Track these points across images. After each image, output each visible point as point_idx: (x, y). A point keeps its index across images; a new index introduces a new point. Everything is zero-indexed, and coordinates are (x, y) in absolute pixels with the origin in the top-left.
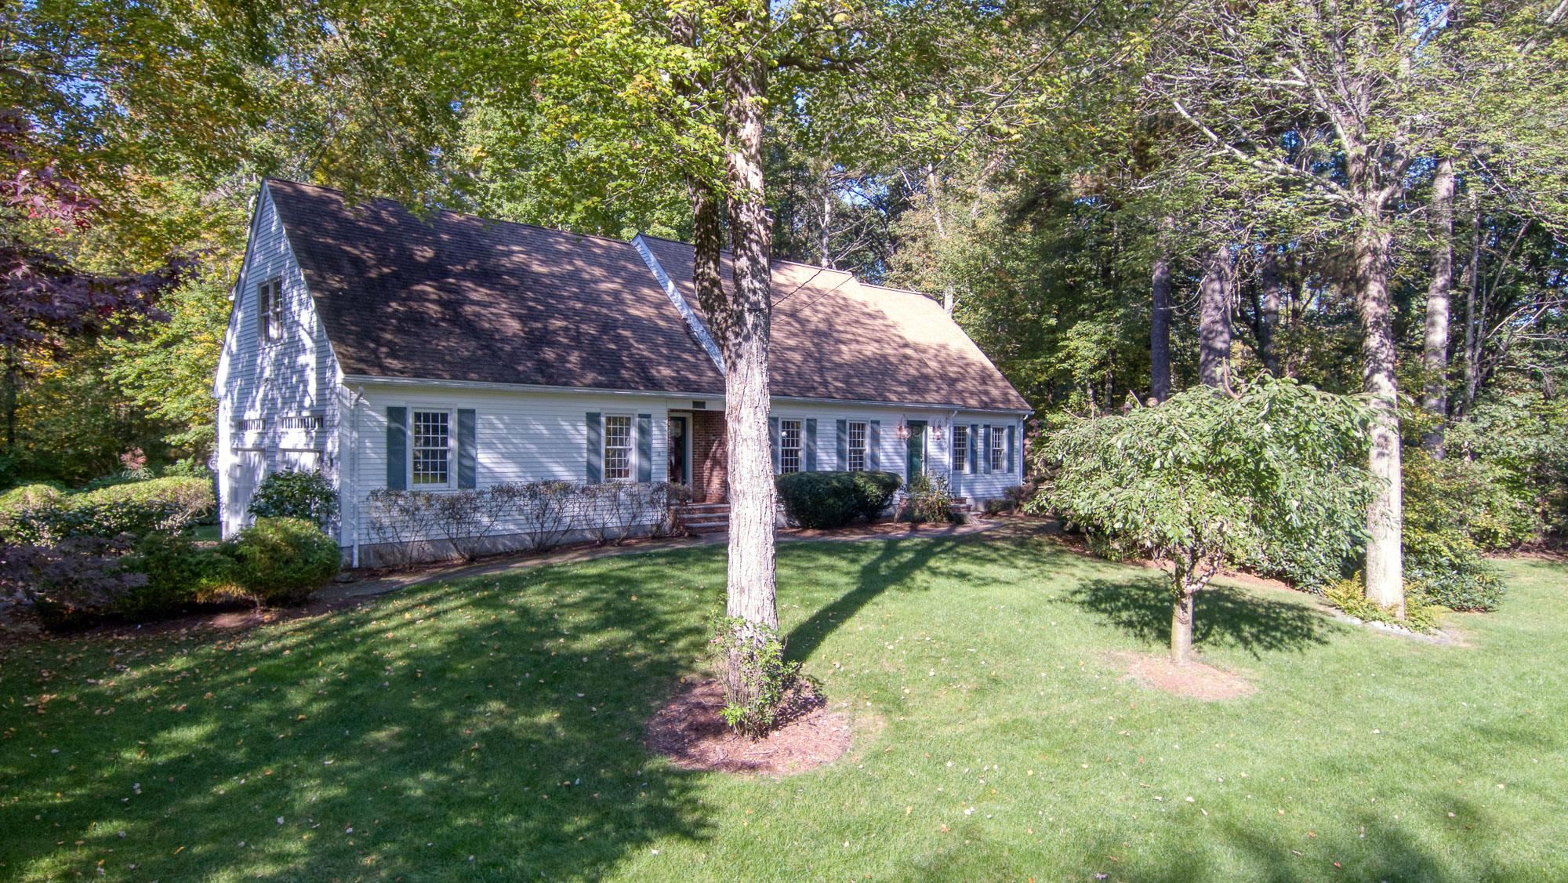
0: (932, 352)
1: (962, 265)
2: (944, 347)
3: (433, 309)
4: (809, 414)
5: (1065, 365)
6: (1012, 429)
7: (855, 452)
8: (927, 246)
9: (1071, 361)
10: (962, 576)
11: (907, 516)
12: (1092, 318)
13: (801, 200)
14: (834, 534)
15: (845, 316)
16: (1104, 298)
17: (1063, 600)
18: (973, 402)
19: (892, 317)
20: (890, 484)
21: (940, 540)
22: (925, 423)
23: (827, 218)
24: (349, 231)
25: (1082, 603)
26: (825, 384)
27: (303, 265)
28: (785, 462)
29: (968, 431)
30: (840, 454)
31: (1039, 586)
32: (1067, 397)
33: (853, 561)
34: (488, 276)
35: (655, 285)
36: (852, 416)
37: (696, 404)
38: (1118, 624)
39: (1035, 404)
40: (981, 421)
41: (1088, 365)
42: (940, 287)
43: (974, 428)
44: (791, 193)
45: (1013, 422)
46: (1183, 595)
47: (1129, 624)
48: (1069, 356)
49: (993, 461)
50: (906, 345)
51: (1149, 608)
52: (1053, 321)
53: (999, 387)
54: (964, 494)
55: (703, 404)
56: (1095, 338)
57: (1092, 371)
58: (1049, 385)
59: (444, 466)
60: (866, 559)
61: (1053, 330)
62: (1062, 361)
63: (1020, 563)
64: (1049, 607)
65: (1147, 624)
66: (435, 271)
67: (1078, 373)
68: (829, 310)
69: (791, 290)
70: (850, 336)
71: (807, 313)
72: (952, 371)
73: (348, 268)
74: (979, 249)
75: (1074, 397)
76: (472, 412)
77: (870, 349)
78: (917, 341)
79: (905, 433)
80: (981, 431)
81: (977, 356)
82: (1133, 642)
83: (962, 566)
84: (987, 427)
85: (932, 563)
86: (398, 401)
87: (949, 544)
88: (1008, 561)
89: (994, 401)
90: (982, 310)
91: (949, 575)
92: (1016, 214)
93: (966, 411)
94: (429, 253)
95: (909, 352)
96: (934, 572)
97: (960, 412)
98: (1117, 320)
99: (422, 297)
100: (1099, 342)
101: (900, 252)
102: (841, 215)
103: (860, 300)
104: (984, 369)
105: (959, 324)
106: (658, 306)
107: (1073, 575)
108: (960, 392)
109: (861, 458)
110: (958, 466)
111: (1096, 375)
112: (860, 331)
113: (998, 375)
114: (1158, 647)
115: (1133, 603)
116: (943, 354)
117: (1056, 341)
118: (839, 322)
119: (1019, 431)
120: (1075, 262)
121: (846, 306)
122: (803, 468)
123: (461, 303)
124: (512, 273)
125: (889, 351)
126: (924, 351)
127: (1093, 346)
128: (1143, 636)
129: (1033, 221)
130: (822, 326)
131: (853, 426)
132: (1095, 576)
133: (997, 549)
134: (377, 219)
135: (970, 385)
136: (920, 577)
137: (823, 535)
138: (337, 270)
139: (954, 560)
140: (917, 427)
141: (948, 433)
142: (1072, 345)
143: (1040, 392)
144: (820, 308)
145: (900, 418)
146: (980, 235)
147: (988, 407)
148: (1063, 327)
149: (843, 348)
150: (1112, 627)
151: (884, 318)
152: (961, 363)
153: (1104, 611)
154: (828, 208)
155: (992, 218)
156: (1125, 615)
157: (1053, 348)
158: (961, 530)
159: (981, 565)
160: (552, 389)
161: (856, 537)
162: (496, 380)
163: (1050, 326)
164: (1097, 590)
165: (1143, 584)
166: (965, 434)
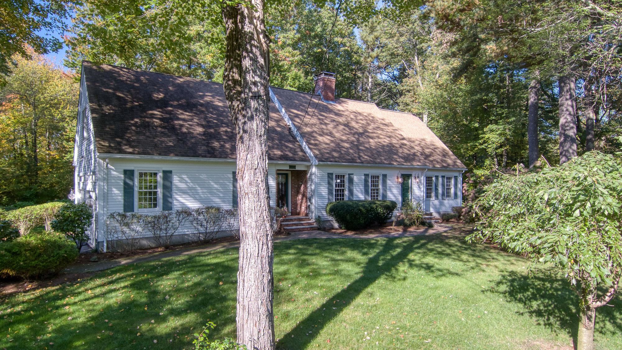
0: (417, 142)
1: (431, 100)
2: (424, 140)
3: (157, 122)
4: (350, 171)
5: (483, 146)
6: (456, 178)
7: (374, 190)
8: (414, 94)
9: (486, 145)
10: (429, 268)
11: (400, 223)
12: (496, 123)
13: (359, 78)
14: (362, 234)
15: (372, 125)
16: (503, 113)
17: (492, 291)
18: (438, 166)
19: (396, 125)
20: (391, 207)
21: (418, 238)
22: (411, 175)
23: (370, 84)
24: (121, 85)
25: (504, 293)
26: (360, 157)
27: (91, 101)
28: (337, 195)
29: (434, 179)
30: (366, 192)
31: (474, 276)
32: (484, 162)
33: (365, 254)
34: (189, 107)
35: (277, 111)
36: (373, 172)
37: (291, 166)
38: (531, 313)
39: (467, 165)
40: (440, 174)
41: (495, 146)
42: (421, 111)
43: (437, 177)
44: (355, 75)
45: (456, 174)
46: (588, 308)
47: (539, 313)
48: (485, 142)
49: (446, 194)
50: (404, 139)
51: (550, 297)
52: (477, 125)
53: (451, 159)
54: (432, 210)
55: (294, 167)
56: (499, 132)
57: (496, 149)
58: (474, 157)
59: (155, 199)
60: (372, 254)
61: (476, 129)
62: (481, 144)
63: (464, 257)
64: (482, 296)
65: (550, 314)
66: (162, 104)
67: (489, 150)
68: (364, 122)
69: (346, 113)
70: (375, 135)
71: (353, 124)
72: (427, 151)
73: (115, 101)
74: (439, 92)
75: (487, 162)
76: (171, 172)
77: (386, 141)
78: (410, 137)
79: (400, 180)
80: (440, 179)
81: (440, 144)
82: (545, 332)
83: (430, 260)
84: (443, 177)
85: (411, 256)
86: (129, 167)
87: (423, 242)
88: (456, 255)
89: (449, 165)
90: (441, 121)
91: (420, 266)
92: (457, 74)
93: (434, 169)
94: (161, 96)
95: (405, 142)
96: (411, 264)
97: (429, 170)
98: (509, 123)
99: (152, 116)
100: (500, 135)
101: (402, 97)
102: (376, 84)
103: (381, 118)
104: (444, 150)
105: (430, 128)
106: (277, 121)
107: (496, 267)
108: (432, 161)
109: (377, 193)
110: (428, 196)
111: (499, 151)
112: (379, 132)
113: (451, 153)
114: (564, 336)
115: (539, 294)
116: (423, 143)
117: (478, 134)
118: (370, 128)
119: (460, 179)
120: (487, 96)
121: (373, 120)
122: (346, 199)
123: (172, 119)
124: (202, 105)
125: (394, 141)
126: (413, 142)
127: (497, 136)
128: (550, 324)
129: (466, 77)
130: (361, 130)
131: (373, 177)
132: (511, 268)
133: (451, 246)
134: (138, 80)
135: (438, 158)
136: (403, 267)
137: (356, 234)
138: (108, 104)
139: (425, 255)
140: (406, 177)
141: (423, 179)
142: (487, 136)
143: (469, 160)
144: (360, 121)
145: (398, 173)
146: (440, 86)
147: (446, 168)
148: (482, 127)
149: (371, 140)
150: (527, 315)
151: (392, 126)
152: (432, 147)
153: (520, 301)
154: (370, 80)
155: (445, 77)
156: (535, 304)
157: (477, 138)
158: (431, 232)
159: (441, 258)
160: (212, 160)
161: (372, 236)
162: (182, 156)
163: (475, 127)
164: (513, 281)
165: (541, 275)
166: (432, 180)
